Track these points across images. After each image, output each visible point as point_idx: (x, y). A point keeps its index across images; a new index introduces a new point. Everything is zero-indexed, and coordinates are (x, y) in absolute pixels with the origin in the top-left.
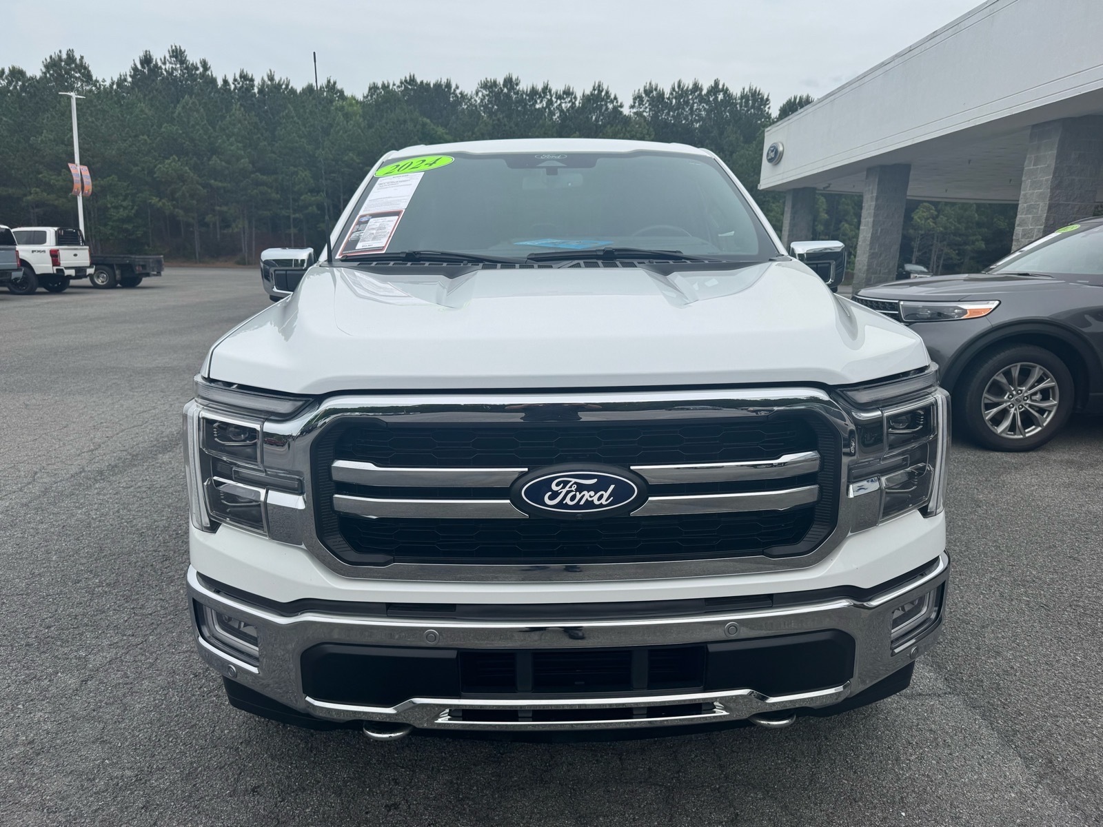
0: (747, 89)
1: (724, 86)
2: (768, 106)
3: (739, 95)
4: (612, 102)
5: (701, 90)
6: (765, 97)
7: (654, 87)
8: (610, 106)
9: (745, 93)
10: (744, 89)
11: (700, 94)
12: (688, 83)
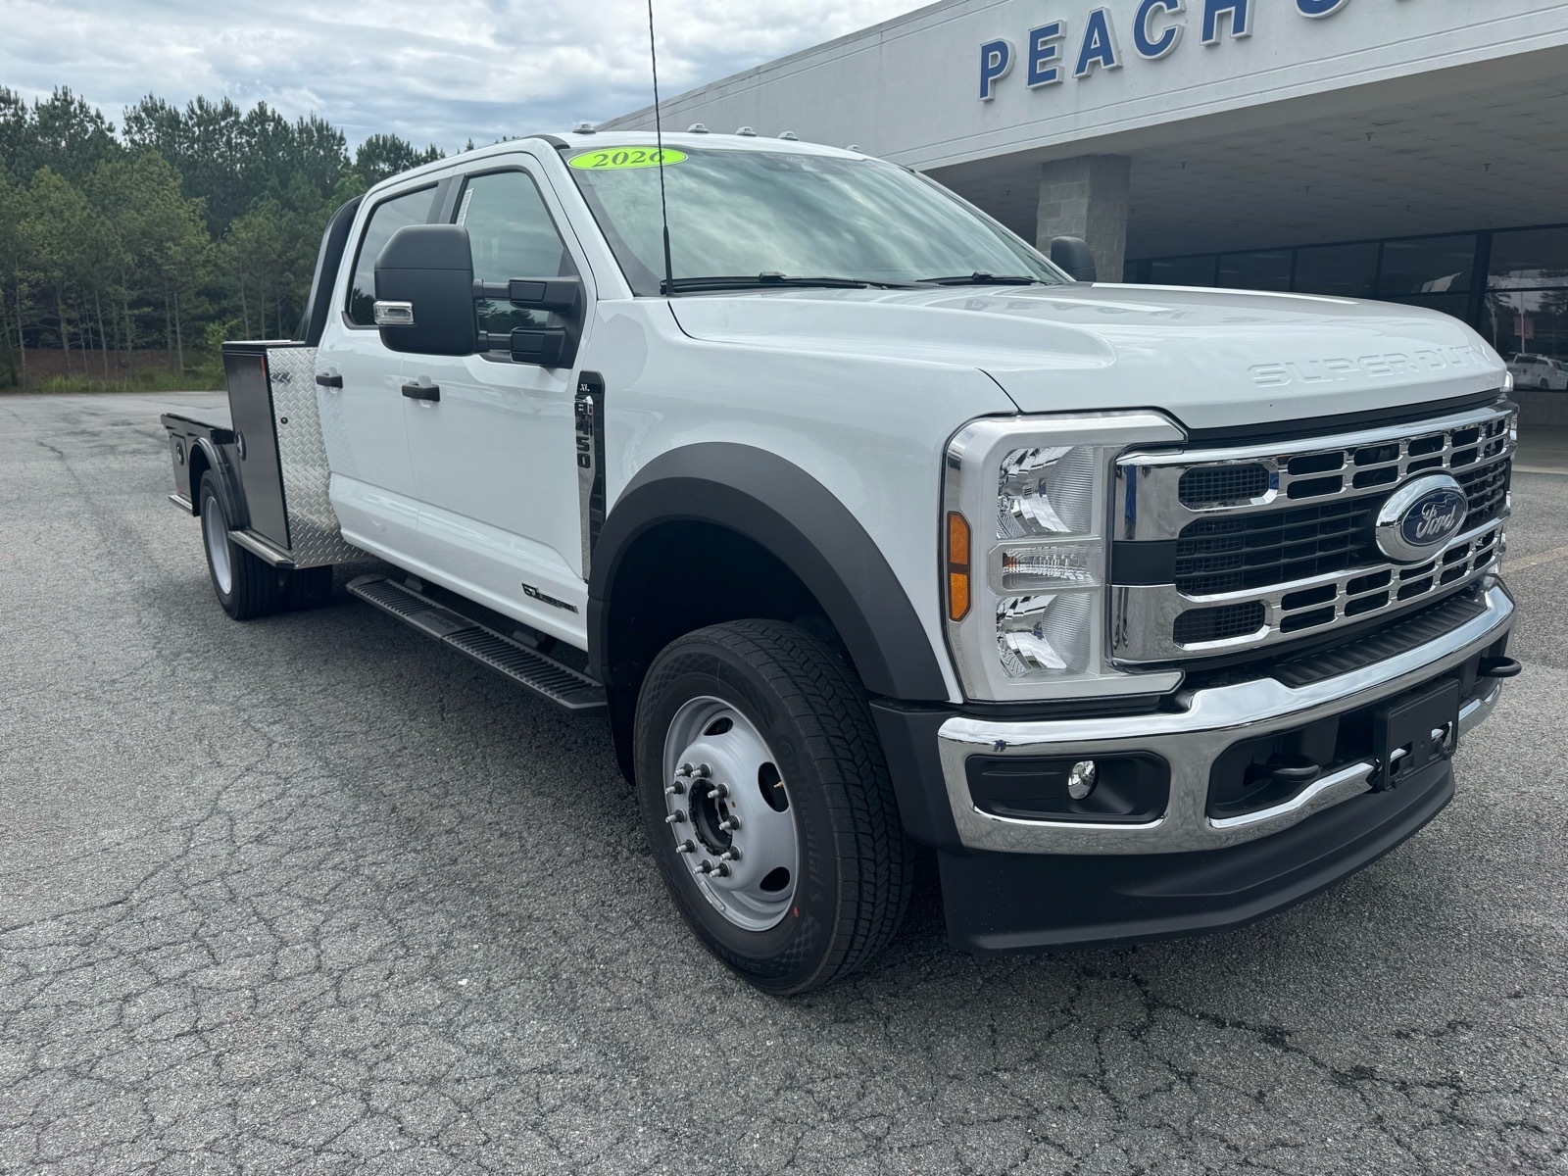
0: (307, 120)
1: (274, 112)
2: (343, 148)
3: (296, 127)
4: (92, 120)
5: (237, 115)
6: (338, 134)
7: (158, 104)
8: (91, 128)
9: (305, 124)
10: (301, 119)
11: (236, 122)
12: (216, 103)
